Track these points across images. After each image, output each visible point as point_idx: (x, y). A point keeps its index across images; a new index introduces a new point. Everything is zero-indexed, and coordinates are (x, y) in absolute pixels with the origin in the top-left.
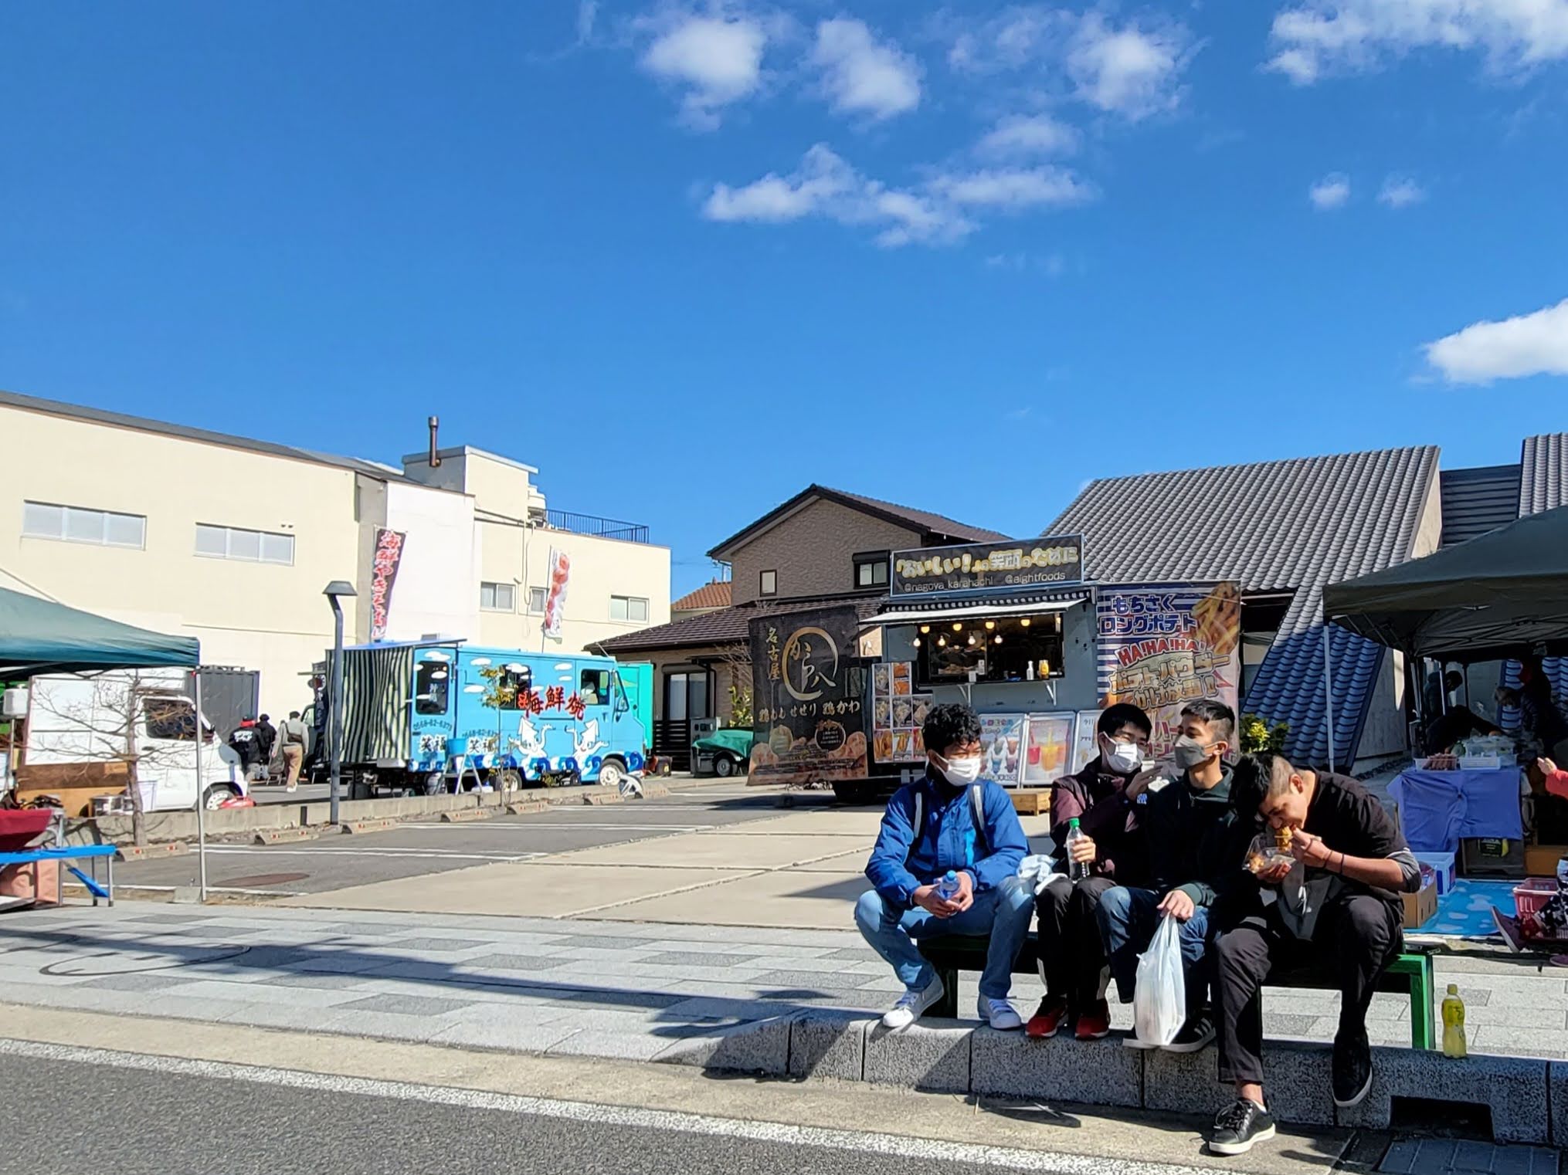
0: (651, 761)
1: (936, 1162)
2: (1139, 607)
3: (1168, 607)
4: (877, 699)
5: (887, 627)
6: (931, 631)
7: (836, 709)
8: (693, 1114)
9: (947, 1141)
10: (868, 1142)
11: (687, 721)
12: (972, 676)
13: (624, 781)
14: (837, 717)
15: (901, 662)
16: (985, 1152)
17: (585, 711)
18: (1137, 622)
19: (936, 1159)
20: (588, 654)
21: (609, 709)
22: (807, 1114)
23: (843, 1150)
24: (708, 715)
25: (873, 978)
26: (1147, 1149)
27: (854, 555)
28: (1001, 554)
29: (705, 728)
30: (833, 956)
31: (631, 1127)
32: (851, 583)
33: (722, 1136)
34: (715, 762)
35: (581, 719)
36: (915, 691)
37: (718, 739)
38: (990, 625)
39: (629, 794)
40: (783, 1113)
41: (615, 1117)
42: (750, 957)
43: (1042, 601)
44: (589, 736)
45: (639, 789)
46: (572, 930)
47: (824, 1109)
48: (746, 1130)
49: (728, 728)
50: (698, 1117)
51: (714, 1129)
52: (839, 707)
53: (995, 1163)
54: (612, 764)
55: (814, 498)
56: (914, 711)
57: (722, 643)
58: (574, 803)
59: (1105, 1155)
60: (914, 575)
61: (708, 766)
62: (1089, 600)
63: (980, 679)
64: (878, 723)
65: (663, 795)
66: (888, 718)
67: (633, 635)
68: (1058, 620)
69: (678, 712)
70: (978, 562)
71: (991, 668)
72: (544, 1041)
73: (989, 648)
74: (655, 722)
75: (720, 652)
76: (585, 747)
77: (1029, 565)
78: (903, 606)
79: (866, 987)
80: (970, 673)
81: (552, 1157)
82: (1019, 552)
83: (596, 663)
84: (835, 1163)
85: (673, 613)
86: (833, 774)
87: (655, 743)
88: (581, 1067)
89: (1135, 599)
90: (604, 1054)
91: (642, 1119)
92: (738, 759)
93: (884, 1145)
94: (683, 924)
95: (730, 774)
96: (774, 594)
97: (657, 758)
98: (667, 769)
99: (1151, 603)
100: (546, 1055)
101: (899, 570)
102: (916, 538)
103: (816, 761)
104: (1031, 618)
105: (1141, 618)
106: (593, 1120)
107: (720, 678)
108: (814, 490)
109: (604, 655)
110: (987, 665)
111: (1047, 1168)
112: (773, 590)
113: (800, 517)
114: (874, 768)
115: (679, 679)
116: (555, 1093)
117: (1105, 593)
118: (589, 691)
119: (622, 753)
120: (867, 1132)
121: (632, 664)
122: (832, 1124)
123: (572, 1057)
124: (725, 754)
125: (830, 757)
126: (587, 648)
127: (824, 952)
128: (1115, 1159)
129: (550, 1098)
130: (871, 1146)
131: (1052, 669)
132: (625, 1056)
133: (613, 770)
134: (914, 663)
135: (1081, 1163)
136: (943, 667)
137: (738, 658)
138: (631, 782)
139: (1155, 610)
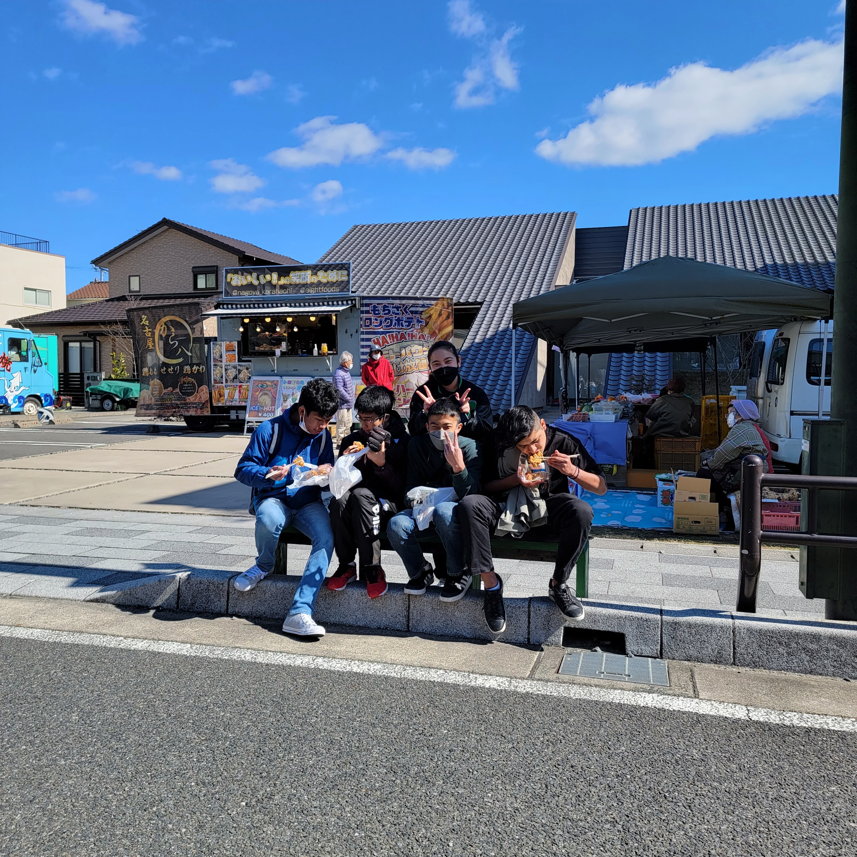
0: (58, 399)
1: (283, 667)
2: (387, 312)
3: (407, 312)
4: (215, 365)
5: (221, 318)
6: (250, 322)
7: (192, 370)
8: (118, 636)
9: (288, 653)
10: (237, 654)
11: (81, 374)
12: (278, 352)
13: (42, 413)
14: (192, 375)
15: (231, 341)
16: (313, 660)
17: (13, 366)
18: (385, 321)
19: (282, 665)
20: (10, 327)
21: (28, 365)
22: (194, 635)
23: (222, 660)
24: (95, 370)
25: (226, 546)
26: (414, 658)
27: (193, 267)
28: (298, 273)
29: (95, 379)
30: (198, 531)
31: (78, 645)
32: (192, 286)
33: (140, 651)
34: (102, 401)
35: (9, 371)
36: (240, 360)
37: (104, 386)
38: (289, 320)
39: (45, 421)
40: (178, 635)
41: (65, 638)
42: (144, 532)
43: (324, 305)
44: (16, 382)
45: (51, 418)
46: (18, 513)
47: (205, 632)
48: (155, 647)
49: (110, 379)
50: (121, 638)
51: (134, 646)
52: (194, 368)
53: (321, 667)
54: (32, 401)
55: (165, 227)
56: (239, 373)
57: (104, 323)
58: (7, 426)
59: (389, 662)
60: (239, 284)
61: (97, 404)
62: (355, 306)
63: (283, 354)
64: (215, 380)
65: (69, 422)
66: (222, 377)
67: (41, 315)
68: (334, 318)
69: (75, 368)
70: (282, 278)
71: (290, 348)
72: (10, 587)
73: (288, 334)
74: (59, 374)
75: (103, 328)
76: (13, 389)
77: (316, 281)
78: (232, 305)
79: (222, 552)
80: (276, 350)
81: (26, 666)
82: (309, 272)
83: (17, 333)
84: (218, 668)
85: (68, 301)
86: (188, 411)
87: (60, 388)
88: (37, 605)
89: (385, 306)
90: (52, 596)
91: (84, 640)
92: (118, 399)
93: (248, 656)
94: (94, 509)
95: (112, 410)
96: (139, 292)
97: (62, 397)
98: (68, 405)
99: (395, 310)
100: (11, 596)
101: (229, 280)
102: (235, 258)
103: (179, 403)
104: (316, 316)
105: (389, 319)
106: (51, 640)
107: (103, 345)
108: (165, 222)
109: (22, 328)
110: (287, 346)
111: (354, 671)
112: (138, 289)
113: (155, 240)
114: (213, 409)
115: (74, 345)
116: (21, 622)
117: (365, 301)
118: (13, 353)
119: (39, 394)
120: (236, 647)
121: (42, 335)
122: (211, 642)
123: (29, 597)
124: (108, 396)
125: (188, 401)
126: (9, 323)
127: (191, 529)
128: (397, 665)
129: (18, 626)
130: (239, 656)
131: (329, 349)
132: (66, 597)
133: (33, 405)
134: (239, 342)
135: (375, 667)
136: (259, 346)
137: (116, 334)
138: (46, 413)
139: (398, 314)
